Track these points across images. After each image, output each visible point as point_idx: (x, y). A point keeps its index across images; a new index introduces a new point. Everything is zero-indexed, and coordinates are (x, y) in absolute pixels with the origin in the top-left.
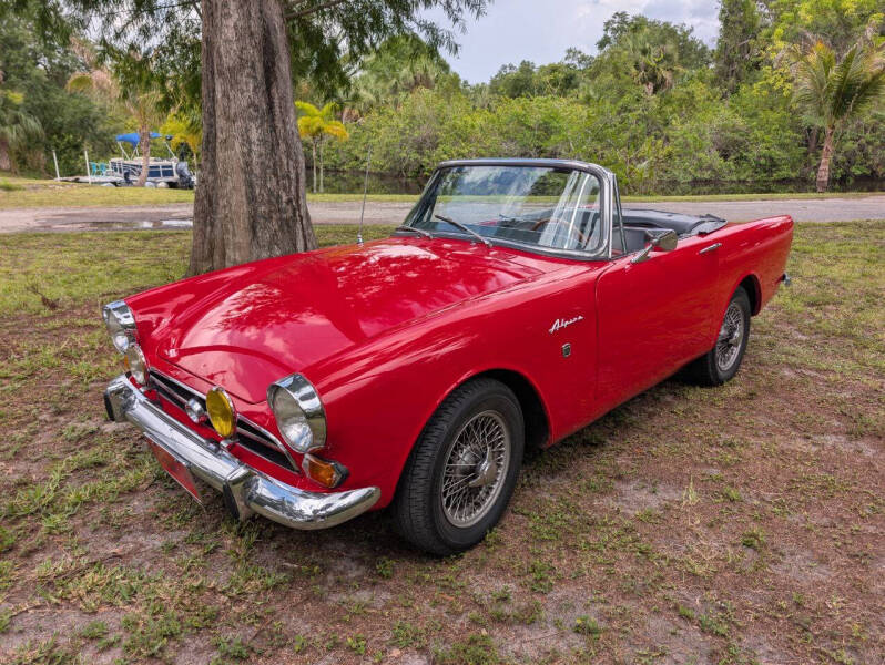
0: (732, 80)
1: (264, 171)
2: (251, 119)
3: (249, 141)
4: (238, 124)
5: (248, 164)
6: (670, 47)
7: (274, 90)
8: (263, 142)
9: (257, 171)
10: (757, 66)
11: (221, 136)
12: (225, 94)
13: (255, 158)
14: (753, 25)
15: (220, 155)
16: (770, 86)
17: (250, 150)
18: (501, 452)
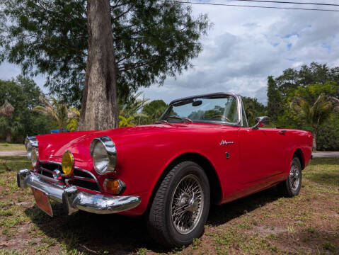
0: (274, 115)
1: (103, 120)
2: (100, 101)
3: (98, 108)
4: (95, 102)
5: (97, 117)
6: (251, 104)
7: (109, 93)
8: (103, 109)
9: (100, 119)
10: (283, 111)
11: (88, 107)
12: (91, 93)
13: (100, 115)
14: (279, 98)
15: (87, 113)
16: (288, 117)
17: (98, 112)
18: (200, 200)
